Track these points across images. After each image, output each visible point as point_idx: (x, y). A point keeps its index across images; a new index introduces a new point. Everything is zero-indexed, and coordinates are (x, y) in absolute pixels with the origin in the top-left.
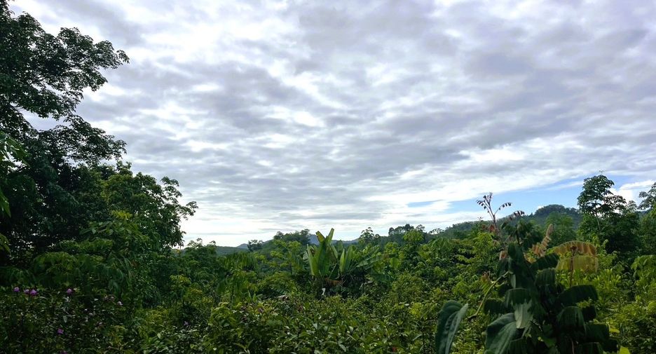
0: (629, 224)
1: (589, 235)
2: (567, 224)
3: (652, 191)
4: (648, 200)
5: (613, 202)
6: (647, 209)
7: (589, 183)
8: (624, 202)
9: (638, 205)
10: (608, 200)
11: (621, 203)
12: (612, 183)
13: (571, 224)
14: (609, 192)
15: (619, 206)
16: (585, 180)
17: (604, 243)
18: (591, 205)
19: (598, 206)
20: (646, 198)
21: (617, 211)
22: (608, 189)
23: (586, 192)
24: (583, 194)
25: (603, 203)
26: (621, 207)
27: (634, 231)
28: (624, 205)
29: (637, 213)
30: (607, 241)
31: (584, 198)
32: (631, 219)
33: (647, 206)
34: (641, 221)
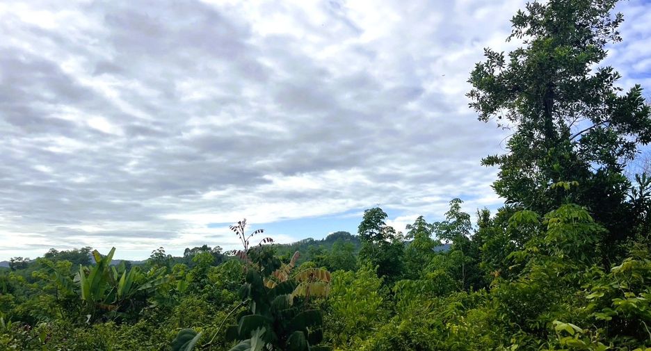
0: (396, 252)
1: (365, 260)
2: (350, 250)
3: (416, 224)
4: (413, 232)
5: (386, 232)
6: (411, 239)
7: (368, 214)
8: (394, 233)
9: (405, 236)
10: (382, 229)
11: (392, 233)
12: (386, 216)
13: (353, 250)
14: (384, 223)
15: (390, 235)
16: (366, 211)
17: (376, 268)
18: (368, 233)
19: (374, 235)
20: (411, 230)
21: (388, 240)
22: (382, 220)
23: (365, 222)
24: (363, 223)
25: (377, 232)
26: (392, 237)
27: (400, 258)
28: (394, 235)
29: (404, 243)
30: (378, 266)
31: (364, 227)
32: (398, 247)
33: (411, 237)
34: (407, 248)
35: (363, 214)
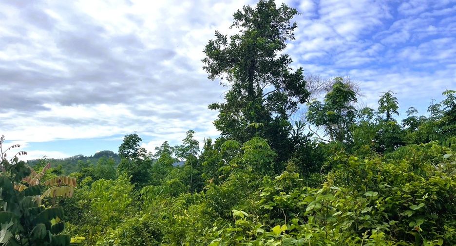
0: (146, 166)
1: (123, 172)
2: (111, 164)
3: (162, 147)
4: (159, 152)
5: (139, 152)
6: (158, 158)
7: (127, 138)
8: (146, 152)
9: (153, 155)
10: (136, 150)
11: (144, 153)
12: (141, 140)
13: (114, 164)
14: (138, 145)
15: (142, 154)
16: (125, 136)
17: (130, 178)
18: (126, 152)
19: (130, 154)
20: (158, 150)
21: (141, 158)
22: (138, 143)
23: (125, 144)
24: (122, 145)
25: (133, 152)
26: (144, 155)
27: (149, 170)
28: (146, 154)
29: (152, 160)
30: (132, 176)
31: (123, 147)
32: (148, 163)
33: (158, 156)
34: (154, 163)
35: (123, 138)
